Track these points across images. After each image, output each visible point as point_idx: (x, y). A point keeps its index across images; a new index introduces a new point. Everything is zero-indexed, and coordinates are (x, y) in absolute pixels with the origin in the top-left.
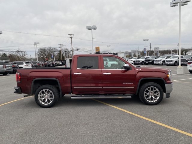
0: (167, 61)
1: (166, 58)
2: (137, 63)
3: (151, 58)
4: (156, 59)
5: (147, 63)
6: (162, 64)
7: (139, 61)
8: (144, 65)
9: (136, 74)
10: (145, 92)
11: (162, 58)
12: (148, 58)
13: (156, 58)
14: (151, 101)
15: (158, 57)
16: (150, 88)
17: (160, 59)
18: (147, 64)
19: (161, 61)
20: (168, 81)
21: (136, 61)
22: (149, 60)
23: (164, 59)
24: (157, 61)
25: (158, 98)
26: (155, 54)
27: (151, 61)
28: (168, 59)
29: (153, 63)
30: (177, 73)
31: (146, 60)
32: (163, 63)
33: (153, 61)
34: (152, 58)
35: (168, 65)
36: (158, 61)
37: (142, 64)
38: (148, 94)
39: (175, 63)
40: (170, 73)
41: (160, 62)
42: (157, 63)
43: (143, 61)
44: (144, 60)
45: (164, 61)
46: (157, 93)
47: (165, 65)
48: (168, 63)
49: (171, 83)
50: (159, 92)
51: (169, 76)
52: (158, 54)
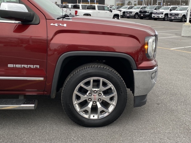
0: (171, 14)
1: (171, 10)
2: (128, 15)
3: (148, 9)
4: (155, 11)
5: (142, 15)
6: (164, 19)
7: (131, 12)
8: (138, 18)
9: (50, 36)
10: (76, 92)
11: (164, 9)
12: (145, 8)
13: (155, 9)
14: (92, 117)
15: (159, 8)
16: (92, 81)
17: (161, 10)
18: (142, 18)
19: (163, 14)
20: (144, 64)
21: (127, 12)
22: (145, 12)
23: (168, 11)
24: (156, 13)
25: (111, 109)
26: (157, 3)
27: (148, 12)
28: (173, 12)
29: (151, 16)
30: (182, 35)
31: (140, 12)
32: (165, 17)
33: (151, 13)
34: (150, 8)
35: (171, 20)
36: (159, 14)
37: (135, 18)
38: (83, 98)
39: (182, 18)
40: (151, 40)
41: (161, 16)
42: (156, 16)
43: (137, 13)
44: (137, 11)
45: (166, 15)
46: (111, 96)
47: (167, 20)
48: (173, 18)
49: (151, 68)
50: (115, 94)
51: (150, 46)
52: (162, 4)
